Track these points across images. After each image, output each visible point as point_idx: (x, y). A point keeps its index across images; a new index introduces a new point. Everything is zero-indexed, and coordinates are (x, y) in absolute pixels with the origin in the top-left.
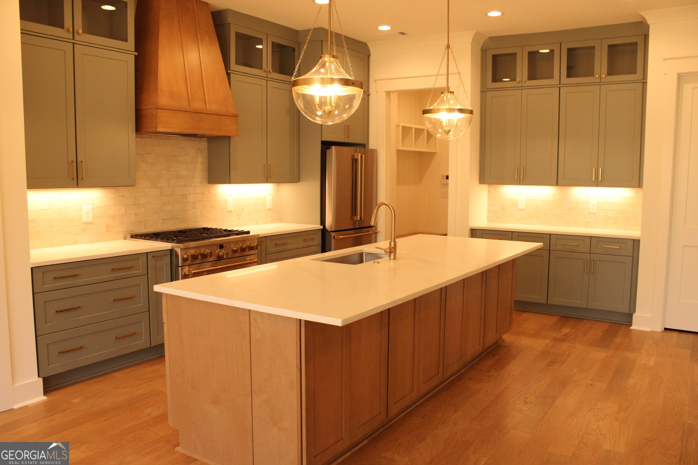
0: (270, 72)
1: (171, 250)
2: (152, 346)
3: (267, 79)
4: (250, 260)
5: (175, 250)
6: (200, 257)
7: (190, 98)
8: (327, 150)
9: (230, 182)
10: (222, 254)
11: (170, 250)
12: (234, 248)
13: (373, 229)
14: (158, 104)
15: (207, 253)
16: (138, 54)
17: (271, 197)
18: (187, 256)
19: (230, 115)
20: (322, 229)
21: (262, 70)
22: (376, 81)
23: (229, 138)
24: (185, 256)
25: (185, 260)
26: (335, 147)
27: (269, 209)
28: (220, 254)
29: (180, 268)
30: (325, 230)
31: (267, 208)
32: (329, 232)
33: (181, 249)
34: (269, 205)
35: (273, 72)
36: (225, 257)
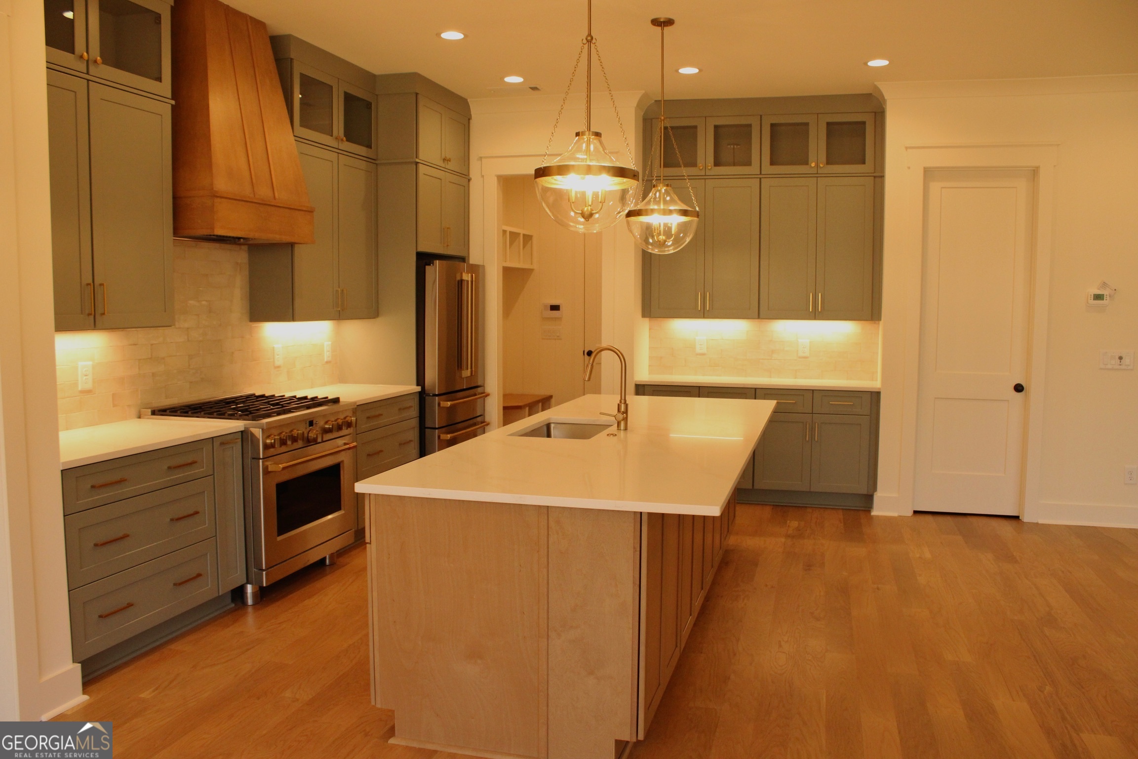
0: (342, 140)
1: (242, 432)
2: (220, 594)
3: (339, 152)
4: (345, 444)
5: (251, 431)
6: (289, 442)
7: (254, 181)
8: (427, 268)
9: (293, 319)
10: (315, 436)
11: (240, 433)
12: (327, 426)
13: (480, 390)
14: (215, 189)
15: (296, 435)
16: (176, 103)
17: (330, 343)
18: (273, 441)
19: (304, 209)
20: (419, 392)
21: (332, 136)
22: (481, 158)
23: (292, 245)
24: (268, 441)
25: (266, 447)
26: (441, 261)
27: (327, 362)
28: (310, 435)
29: (261, 461)
30: (425, 393)
31: (325, 360)
32: (430, 396)
33: (263, 429)
34: (327, 356)
35: (347, 140)
36: (319, 440)
